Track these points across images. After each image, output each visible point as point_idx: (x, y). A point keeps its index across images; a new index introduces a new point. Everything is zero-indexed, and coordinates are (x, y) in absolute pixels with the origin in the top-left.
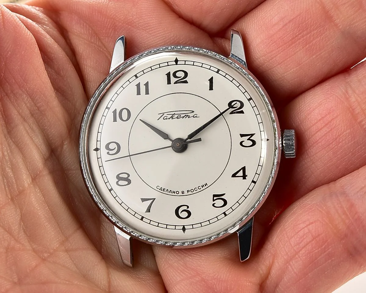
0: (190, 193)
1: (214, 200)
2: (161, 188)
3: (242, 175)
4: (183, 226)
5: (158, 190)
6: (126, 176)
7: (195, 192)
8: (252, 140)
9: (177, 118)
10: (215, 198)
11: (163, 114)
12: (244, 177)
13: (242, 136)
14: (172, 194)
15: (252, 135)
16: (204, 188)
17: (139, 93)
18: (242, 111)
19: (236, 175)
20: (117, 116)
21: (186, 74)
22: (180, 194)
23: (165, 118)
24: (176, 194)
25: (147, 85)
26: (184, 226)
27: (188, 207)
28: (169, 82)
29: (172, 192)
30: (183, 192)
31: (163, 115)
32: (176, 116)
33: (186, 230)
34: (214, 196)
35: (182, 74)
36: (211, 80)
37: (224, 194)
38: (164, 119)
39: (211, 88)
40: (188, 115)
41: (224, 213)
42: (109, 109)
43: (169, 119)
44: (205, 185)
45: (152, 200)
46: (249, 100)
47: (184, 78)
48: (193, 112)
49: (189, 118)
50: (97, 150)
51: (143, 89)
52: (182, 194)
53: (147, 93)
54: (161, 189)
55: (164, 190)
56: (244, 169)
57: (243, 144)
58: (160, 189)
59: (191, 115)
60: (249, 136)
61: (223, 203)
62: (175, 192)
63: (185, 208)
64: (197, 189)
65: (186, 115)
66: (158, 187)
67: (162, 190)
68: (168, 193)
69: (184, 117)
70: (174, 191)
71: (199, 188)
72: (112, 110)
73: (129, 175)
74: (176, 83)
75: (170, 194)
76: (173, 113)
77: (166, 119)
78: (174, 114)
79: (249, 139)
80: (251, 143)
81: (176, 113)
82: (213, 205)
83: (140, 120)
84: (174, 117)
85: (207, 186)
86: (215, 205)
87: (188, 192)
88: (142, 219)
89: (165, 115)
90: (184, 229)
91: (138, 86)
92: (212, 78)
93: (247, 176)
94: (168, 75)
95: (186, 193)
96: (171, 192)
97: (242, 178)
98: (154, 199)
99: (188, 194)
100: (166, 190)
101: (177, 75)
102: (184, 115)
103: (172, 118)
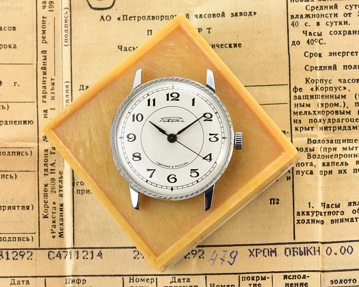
0: (177, 167)
1: (191, 173)
2: (160, 163)
3: (209, 158)
5: (158, 164)
6: (138, 155)
7: (180, 167)
8: (216, 138)
9: (171, 121)
10: (192, 171)
11: (163, 118)
12: (211, 159)
13: (210, 134)
14: (166, 167)
15: (217, 134)
16: (185, 165)
17: (149, 105)
18: (211, 119)
19: (206, 158)
20: (135, 118)
21: (179, 95)
22: (171, 167)
23: (164, 121)
24: (168, 168)
25: (154, 100)
26: (172, 187)
27: (175, 176)
28: (168, 100)
30: (173, 167)
32: (171, 120)
34: (192, 170)
35: (176, 95)
36: (193, 100)
37: (198, 169)
38: (164, 122)
39: (193, 105)
40: (178, 120)
41: (197, 181)
42: (130, 113)
43: (167, 122)
45: (153, 171)
46: (216, 113)
47: (177, 97)
48: (182, 118)
49: (178, 122)
50: (121, 138)
51: (152, 102)
53: (154, 105)
56: (210, 155)
57: (211, 139)
59: (180, 120)
60: (215, 135)
61: (196, 174)
63: (174, 176)
66: (158, 163)
67: (160, 165)
69: (175, 121)
71: (183, 165)
72: (132, 114)
73: (140, 155)
74: (172, 100)
75: (165, 167)
76: (169, 118)
77: (165, 122)
78: (170, 119)
79: (214, 137)
80: (216, 139)
82: (191, 176)
83: (149, 121)
84: (170, 121)
85: (187, 164)
86: (192, 176)
87: (176, 167)
88: (147, 182)
89: (164, 119)
90: (172, 189)
91: (149, 100)
92: (194, 99)
94: (168, 95)
95: (174, 167)
97: (209, 160)
98: (155, 170)
99: (176, 168)
100: (162, 165)
101: (173, 95)
102: (176, 120)
103: (168, 121)
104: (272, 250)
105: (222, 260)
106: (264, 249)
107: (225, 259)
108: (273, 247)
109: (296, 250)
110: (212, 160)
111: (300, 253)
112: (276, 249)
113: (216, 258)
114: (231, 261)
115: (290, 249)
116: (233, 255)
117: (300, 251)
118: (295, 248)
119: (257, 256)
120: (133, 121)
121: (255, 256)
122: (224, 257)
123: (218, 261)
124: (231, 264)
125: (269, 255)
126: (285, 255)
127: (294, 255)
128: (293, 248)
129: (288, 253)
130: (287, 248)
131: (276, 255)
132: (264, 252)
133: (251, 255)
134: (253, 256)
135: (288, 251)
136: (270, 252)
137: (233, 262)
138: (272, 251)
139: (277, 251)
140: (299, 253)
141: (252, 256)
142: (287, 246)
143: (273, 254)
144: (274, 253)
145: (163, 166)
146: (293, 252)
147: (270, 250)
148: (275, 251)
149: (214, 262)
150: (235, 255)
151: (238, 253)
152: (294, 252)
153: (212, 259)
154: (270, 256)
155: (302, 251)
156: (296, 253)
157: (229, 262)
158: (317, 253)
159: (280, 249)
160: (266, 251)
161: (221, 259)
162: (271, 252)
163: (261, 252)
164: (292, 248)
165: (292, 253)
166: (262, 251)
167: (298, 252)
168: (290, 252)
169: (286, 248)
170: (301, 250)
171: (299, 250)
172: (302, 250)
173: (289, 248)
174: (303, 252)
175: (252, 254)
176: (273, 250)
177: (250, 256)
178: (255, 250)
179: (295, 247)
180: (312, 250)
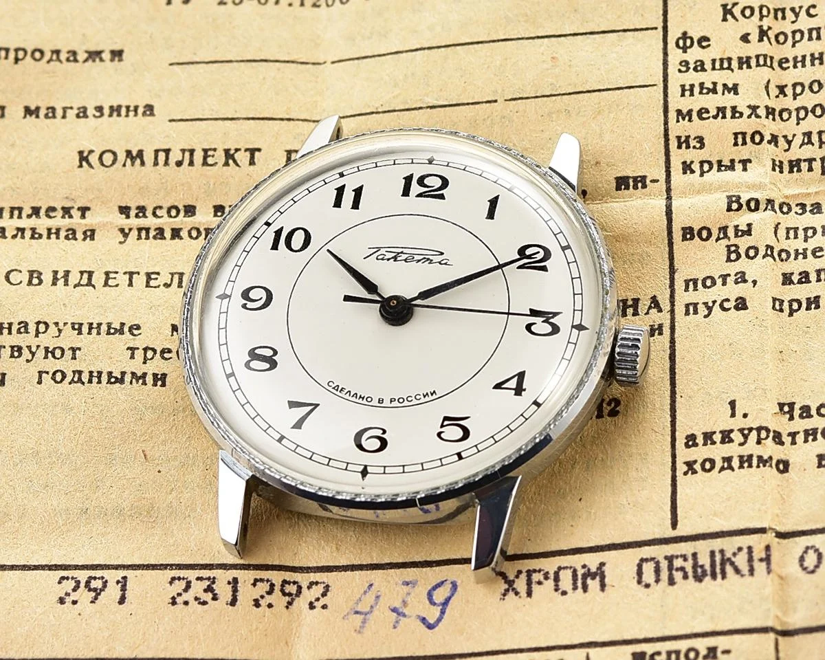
0: (395, 404)
1: (442, 426)
2: (338, 386)
4: (363, 467)
5: (330, 389)
6: (269, 353)
7: (406, 403)
8: (552, 324)
9: (405, 260)
10: (446, 423)
11: (379, 249)
12: (519, 390)
13: (533, 313)
14: (357, 401)
15: (555, 314)
16: (427, 399)
17: (338, 204)
18: (545, 266)
19: (503, 386)
20: (282, 239)
21: (445, 183)
22: (375, 402)
23: (379, 257)
24: (364, 402)
25: (358, 192)
26: (366, 466)
27: (384, 432)
28: (406, 192)
29: (358, 397)
30: (381, 401)
31: (377, 251)
32: (404, 256)
33: (368, 475)
34: (446, 418)
35: (437, 183)
36: (494, 201)
37: (467, 418)
38: (377, 259)
39: (491, 215)
40: (428, 259)
41: (459, 454)
42: (269, 225)
43: (388, 260)
44: (432, 394)
45: (311, 408)
46: (564, 248)
47: (439, 189)
48: (442, 254)
49: (430, 263)
50: (224, 296)
51: (348, 197)
52: (379, 402)
53: (356, 205)
54: (336, 388)
55: (341, 390)
56: (521, 376)
57: (533, 328)
58: (334, 388)
59: (437, 259)
60: (548, 317)
61: (460, 433)
62: (363, 398)
63: (379, 432)
64: (413, 398)
65: (425, 258)
66: (331, 384)
67: (337, 390)
68: (350, 398)
69: (419, 261)
70: (362, 396)
71: (418, 397)
72: (275, 227)
73: (275, 353)
74: (420, 195)
75: (354, 399)
76: (400, 250)
77: (382, 259)
78: (402, 253)
79: (546, 321)
80: (549, 329)
81: (405, 251)
82: (439, 435)
84: (399, 259)
85: (435, 396)
86: (442, 435)
87: (391, 401)
88: (280, 440)
89: (383, 251)
90: (365, 472)
91: (340, 191)
92: (497, 198)
93: (525, 390)
94: (408, 180)
95: (387, 403)
96: (356, 397)
97: (513, 392)
98: (317, 405)
99: (391, 405)
100: (346, 391)
101: (426, 181)
102: (422, 257)
103: (395, 259)
104: (589, 570)
105: (395, 614)
106: (560, 568)
107: (406, 611)
108: (592, 561)
109: (678, 563)
110: (523, 393)
111: (695, 572)
112: (602, 564)
113: (372, 607)
114: (432, 614)
115: (658, 563)
116: (440, 596)
117: (695, 566)
118: (677, 557)
119: (529, 594)
120: (275, 247)
121: (523, 592)
122: (405, 603)
123: (382, 615)
124: (430, 627)
125: (575, 588)
126: (639, 582)
127: (672, 582)
128: (670, 559)
129: (648, 575)
130: (646, 560)
131: (603, 586)
132: (557, 579)
133: (507, 590)
134: (517, 593)
135: (648, 569)
136: (580, 577)
137: (439, 620)
138: (589, 574)
139: (606, 573)
140: (690, 574)
141: (511, 594)
142: (647, 552)
143: (593, 584)
144: (598, 578)
145: (347, 396)
146: (669, 572)
147: (580, 572)
148: (600, 574)
149: (364, 622)
150: (449, 595)
151: (459, 589)
152: (674, 572)
153: (357, 613)
154: (580, 590)
155: (702, 566)
156: (678, 576)
157: (423, 620)
158: (760, 567)
159: (620, 565)
160: (566, 577)
161: (394, 610)
162: (585, 577)
163: (546, 578)
164: (666, 558)
165: (664, 575)
166: (552, 576)
167: (687, 570)
168: (657, 571)
169: (643, 560)
170: (700, 563)
171: (690, 562)
172: (704, 560)
173: (653, 559)
174: (708, 567)
175: (513, 589)
176: (593, 569)
177: (504, 595)
178: (523, 577)
179: (675, 554)
180: (741, 561)
